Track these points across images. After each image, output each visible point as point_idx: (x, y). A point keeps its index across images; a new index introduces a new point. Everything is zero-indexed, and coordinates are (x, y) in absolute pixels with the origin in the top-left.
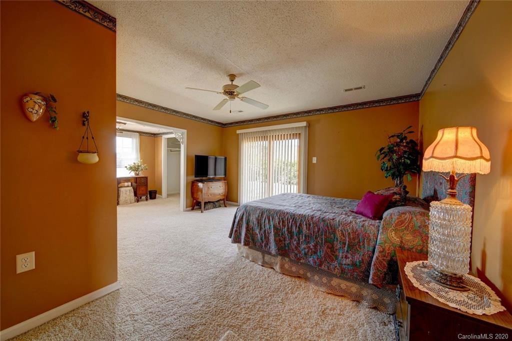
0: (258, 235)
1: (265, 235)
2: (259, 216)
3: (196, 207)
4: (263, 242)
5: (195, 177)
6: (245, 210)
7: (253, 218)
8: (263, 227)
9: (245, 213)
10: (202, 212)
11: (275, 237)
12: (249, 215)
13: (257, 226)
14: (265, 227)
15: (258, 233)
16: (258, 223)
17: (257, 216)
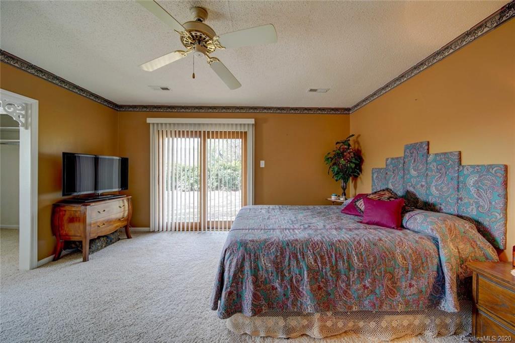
0: (279, 289)
1: (291, 286)
2: (276, 257)
3: (64, 252)
4: (288, 299)
5: (64, 195)
6: (246, 249)
7: (265, 263)
8: (287, 275)
9: (247, 256)
10: (85, 260)
11: (311, 286)
12: (257, 258)
13: (275, 274)
14: (289, 273)
15: (277, 285)
16: (277, 269)
17: (273, 257)
